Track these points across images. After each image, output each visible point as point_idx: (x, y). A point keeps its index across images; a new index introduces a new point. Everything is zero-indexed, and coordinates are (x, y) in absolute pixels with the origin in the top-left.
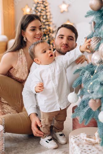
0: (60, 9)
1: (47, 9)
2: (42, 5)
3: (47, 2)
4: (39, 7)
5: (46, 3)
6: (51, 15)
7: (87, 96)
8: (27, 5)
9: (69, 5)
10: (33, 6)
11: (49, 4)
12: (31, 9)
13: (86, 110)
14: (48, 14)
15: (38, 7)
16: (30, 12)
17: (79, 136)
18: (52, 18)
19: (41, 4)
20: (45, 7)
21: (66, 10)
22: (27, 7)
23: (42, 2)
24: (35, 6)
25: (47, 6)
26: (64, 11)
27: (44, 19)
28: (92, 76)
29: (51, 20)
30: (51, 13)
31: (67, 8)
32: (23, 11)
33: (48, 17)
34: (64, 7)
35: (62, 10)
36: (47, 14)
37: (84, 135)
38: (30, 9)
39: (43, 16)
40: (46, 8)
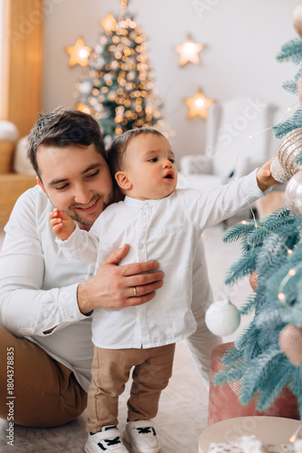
0: (179, 55)
1: (139, 54)
2: (126, 41)
3: (140, 31)
4: (116, 45)
5: (139, 35)
6: (149, 70)
7: (272, 314)
8: (82, 37)
9: (205, 47)
10: (98, 42)
11: (147, 39)
12: (93, 51)
13: (263, 361)
14: (142, 67)
15: (113, 44)
16: (89, 58)
17: (236, 445)
18: (153, 80)
19: (122, 36)
20: (135, 45)
21: (195, 59)
22: (79, 43)
23: (125, 33)
24: (104, 40)
25: (139, 45)
26: (189, 63)
27: (128, 81)
28: (290, 252)
29: (149, 86)
30: (151, 66)
31: (199, 54)
32: (69, 56)
33: (142, 77)
34: (189, 51)
35: (184, 60)
36: (138, 68)
37: (252, 444)
38: (90, 50)
39: (127, 72)
40: (138, 49)
